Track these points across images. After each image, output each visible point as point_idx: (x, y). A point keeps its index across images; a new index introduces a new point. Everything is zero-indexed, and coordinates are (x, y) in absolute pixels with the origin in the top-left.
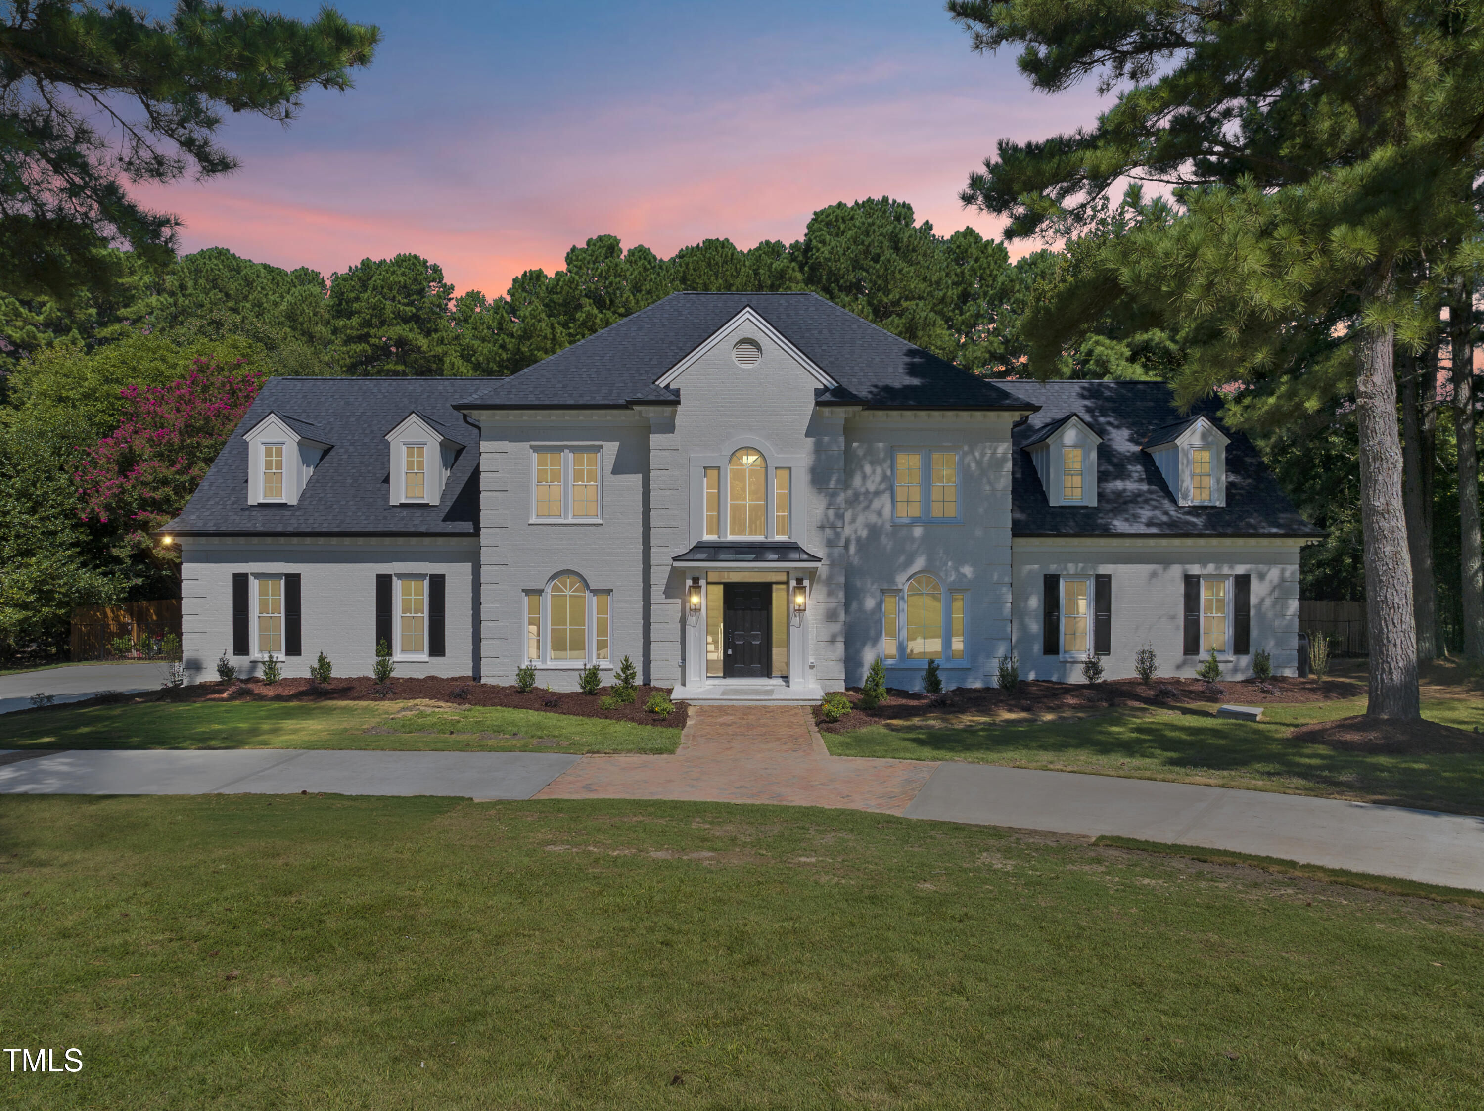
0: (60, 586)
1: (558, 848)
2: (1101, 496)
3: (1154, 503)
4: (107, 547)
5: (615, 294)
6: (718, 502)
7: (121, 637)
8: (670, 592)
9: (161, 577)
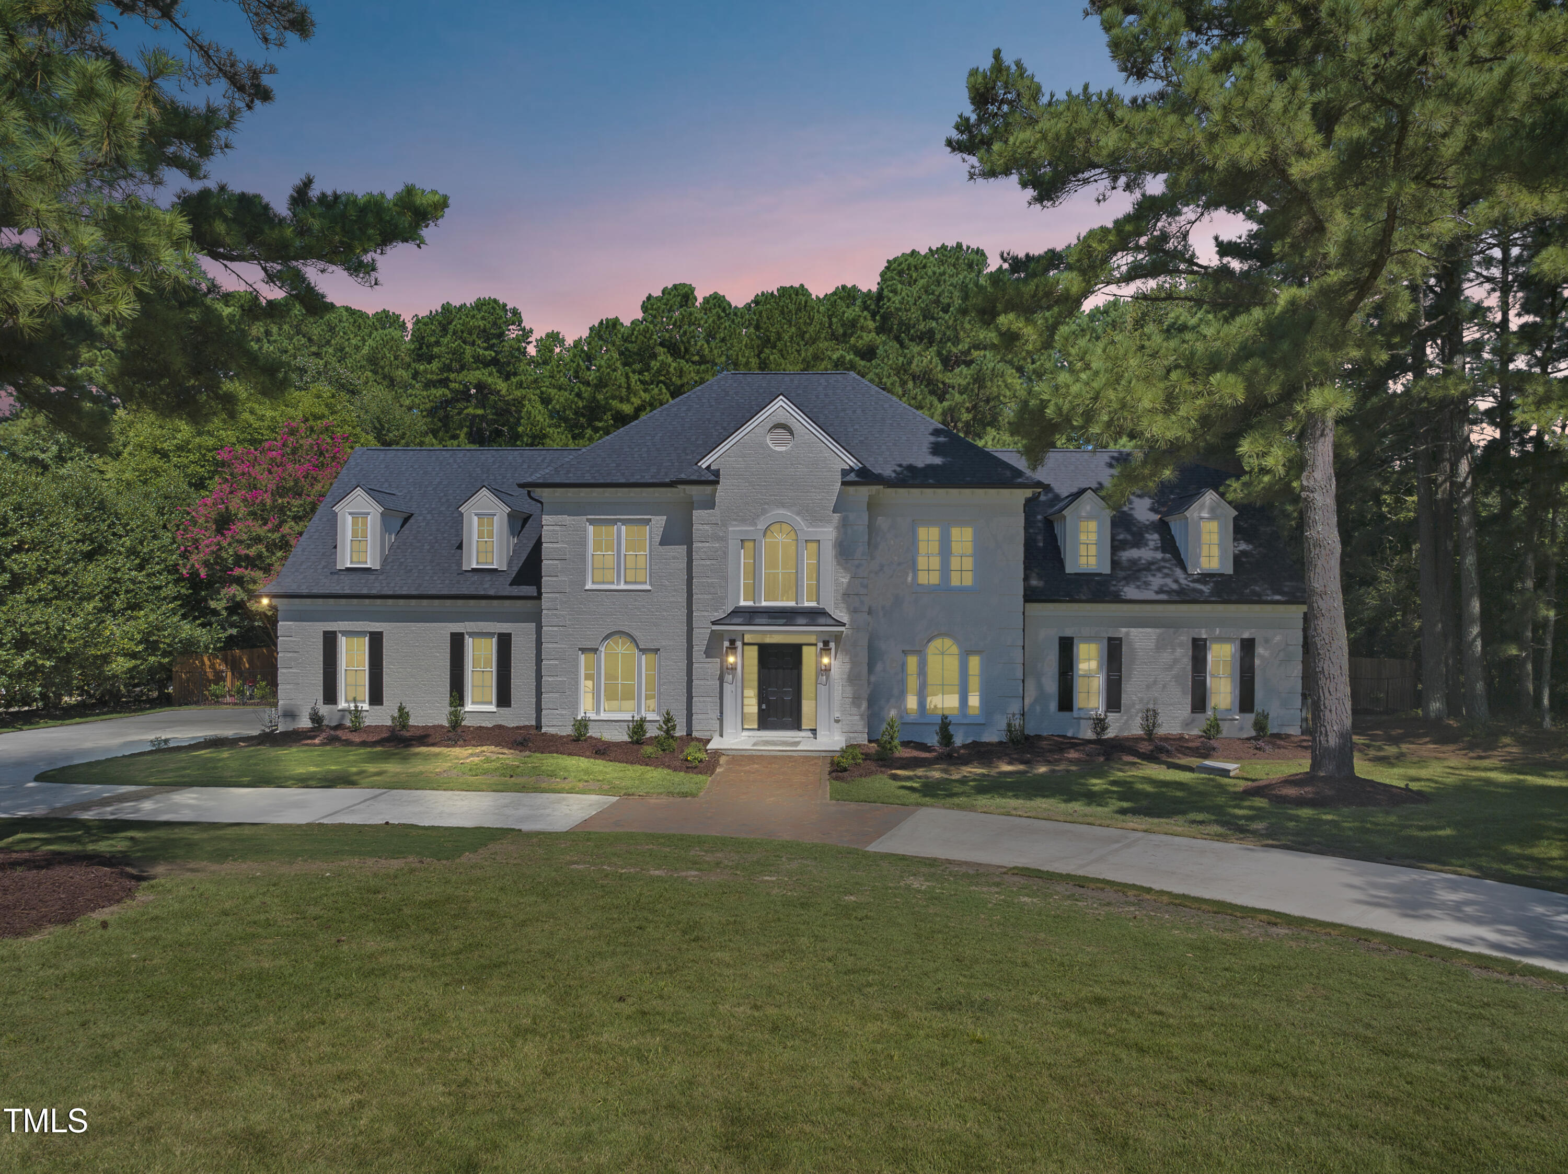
0: (164, 639)
1: (581, 867)
2: (1115, 564)
3: (1166, 571)
4: (205, 600)
5: (689, 342)
6: (754, 572)
7: (217, 684)
8: (709, 652)
9: (253, 628)
